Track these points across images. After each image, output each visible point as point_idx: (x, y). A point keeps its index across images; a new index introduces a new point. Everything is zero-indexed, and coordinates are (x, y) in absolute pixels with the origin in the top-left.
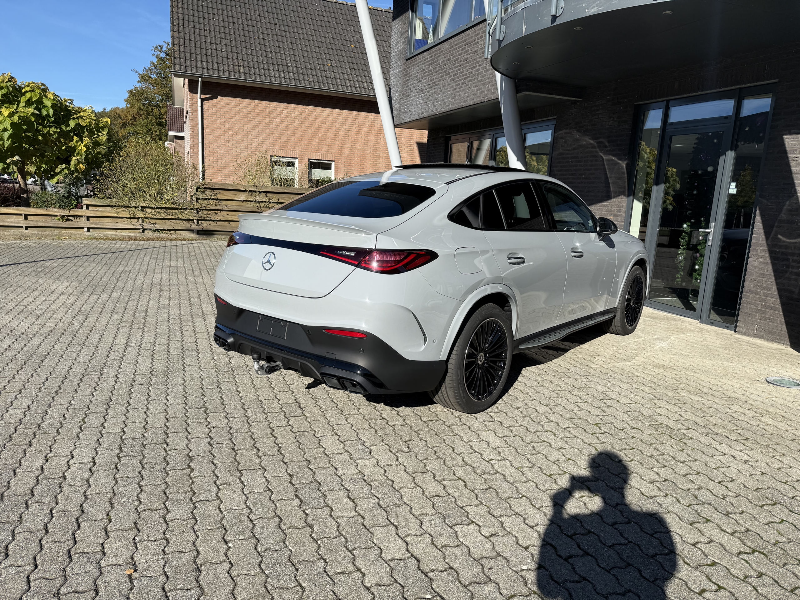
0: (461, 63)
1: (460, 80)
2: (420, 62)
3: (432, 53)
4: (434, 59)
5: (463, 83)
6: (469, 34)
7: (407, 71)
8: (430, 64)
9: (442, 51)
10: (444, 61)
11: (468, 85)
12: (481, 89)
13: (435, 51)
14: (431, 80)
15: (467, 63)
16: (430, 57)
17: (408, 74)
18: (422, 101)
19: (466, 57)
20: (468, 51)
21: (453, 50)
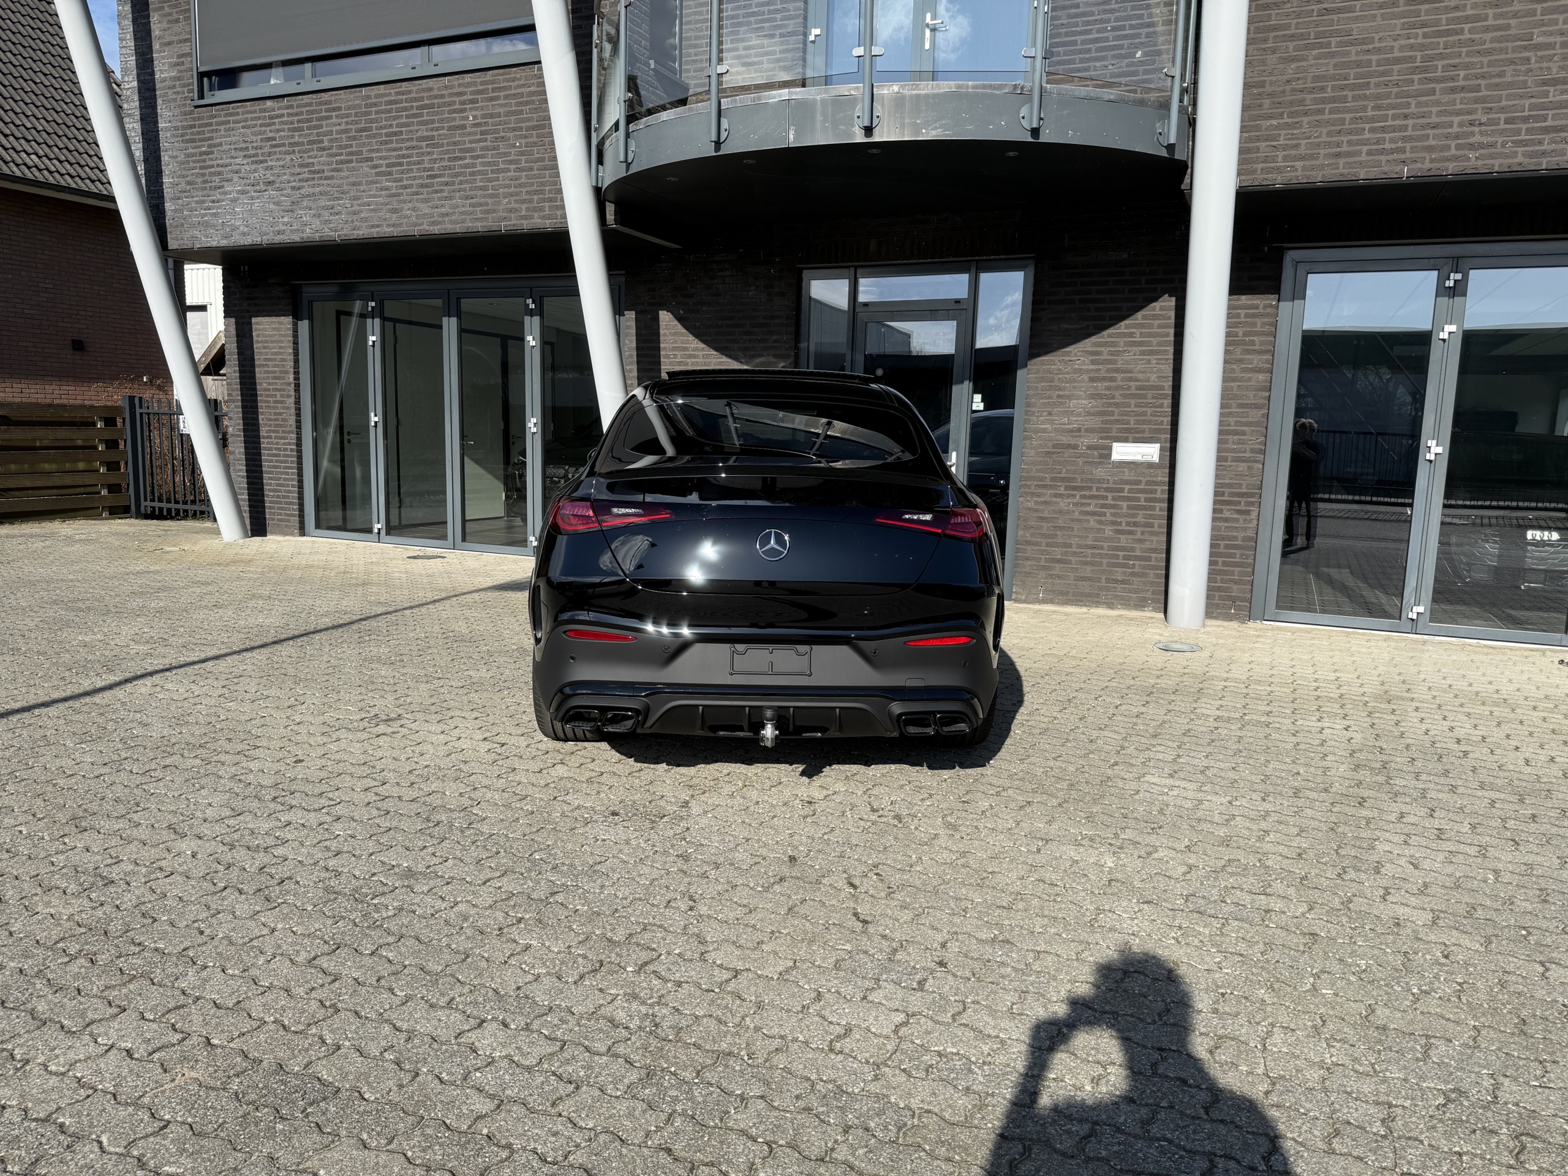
0: (408, 144)
1: (415, 178)
2: (252, 119)
3: (298, 106)
4: (308, 121)
5: (422, 186)
6: (431, 89)
7: (199, 133)
8: (295, 130)
9: (339, 109)
10: (346, 131)
11: (442, 191)
12: (487, 204)
13: (311, 104)
14: (301, 166)
15: (434, 146)
16: (289, 115)
17: (201, 140)
18: (272, 206)
19: (426, 134)
20: (433, 122)
21: (377, 113)
